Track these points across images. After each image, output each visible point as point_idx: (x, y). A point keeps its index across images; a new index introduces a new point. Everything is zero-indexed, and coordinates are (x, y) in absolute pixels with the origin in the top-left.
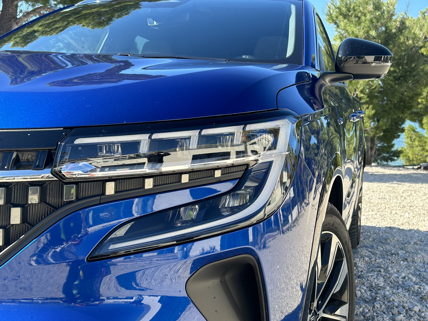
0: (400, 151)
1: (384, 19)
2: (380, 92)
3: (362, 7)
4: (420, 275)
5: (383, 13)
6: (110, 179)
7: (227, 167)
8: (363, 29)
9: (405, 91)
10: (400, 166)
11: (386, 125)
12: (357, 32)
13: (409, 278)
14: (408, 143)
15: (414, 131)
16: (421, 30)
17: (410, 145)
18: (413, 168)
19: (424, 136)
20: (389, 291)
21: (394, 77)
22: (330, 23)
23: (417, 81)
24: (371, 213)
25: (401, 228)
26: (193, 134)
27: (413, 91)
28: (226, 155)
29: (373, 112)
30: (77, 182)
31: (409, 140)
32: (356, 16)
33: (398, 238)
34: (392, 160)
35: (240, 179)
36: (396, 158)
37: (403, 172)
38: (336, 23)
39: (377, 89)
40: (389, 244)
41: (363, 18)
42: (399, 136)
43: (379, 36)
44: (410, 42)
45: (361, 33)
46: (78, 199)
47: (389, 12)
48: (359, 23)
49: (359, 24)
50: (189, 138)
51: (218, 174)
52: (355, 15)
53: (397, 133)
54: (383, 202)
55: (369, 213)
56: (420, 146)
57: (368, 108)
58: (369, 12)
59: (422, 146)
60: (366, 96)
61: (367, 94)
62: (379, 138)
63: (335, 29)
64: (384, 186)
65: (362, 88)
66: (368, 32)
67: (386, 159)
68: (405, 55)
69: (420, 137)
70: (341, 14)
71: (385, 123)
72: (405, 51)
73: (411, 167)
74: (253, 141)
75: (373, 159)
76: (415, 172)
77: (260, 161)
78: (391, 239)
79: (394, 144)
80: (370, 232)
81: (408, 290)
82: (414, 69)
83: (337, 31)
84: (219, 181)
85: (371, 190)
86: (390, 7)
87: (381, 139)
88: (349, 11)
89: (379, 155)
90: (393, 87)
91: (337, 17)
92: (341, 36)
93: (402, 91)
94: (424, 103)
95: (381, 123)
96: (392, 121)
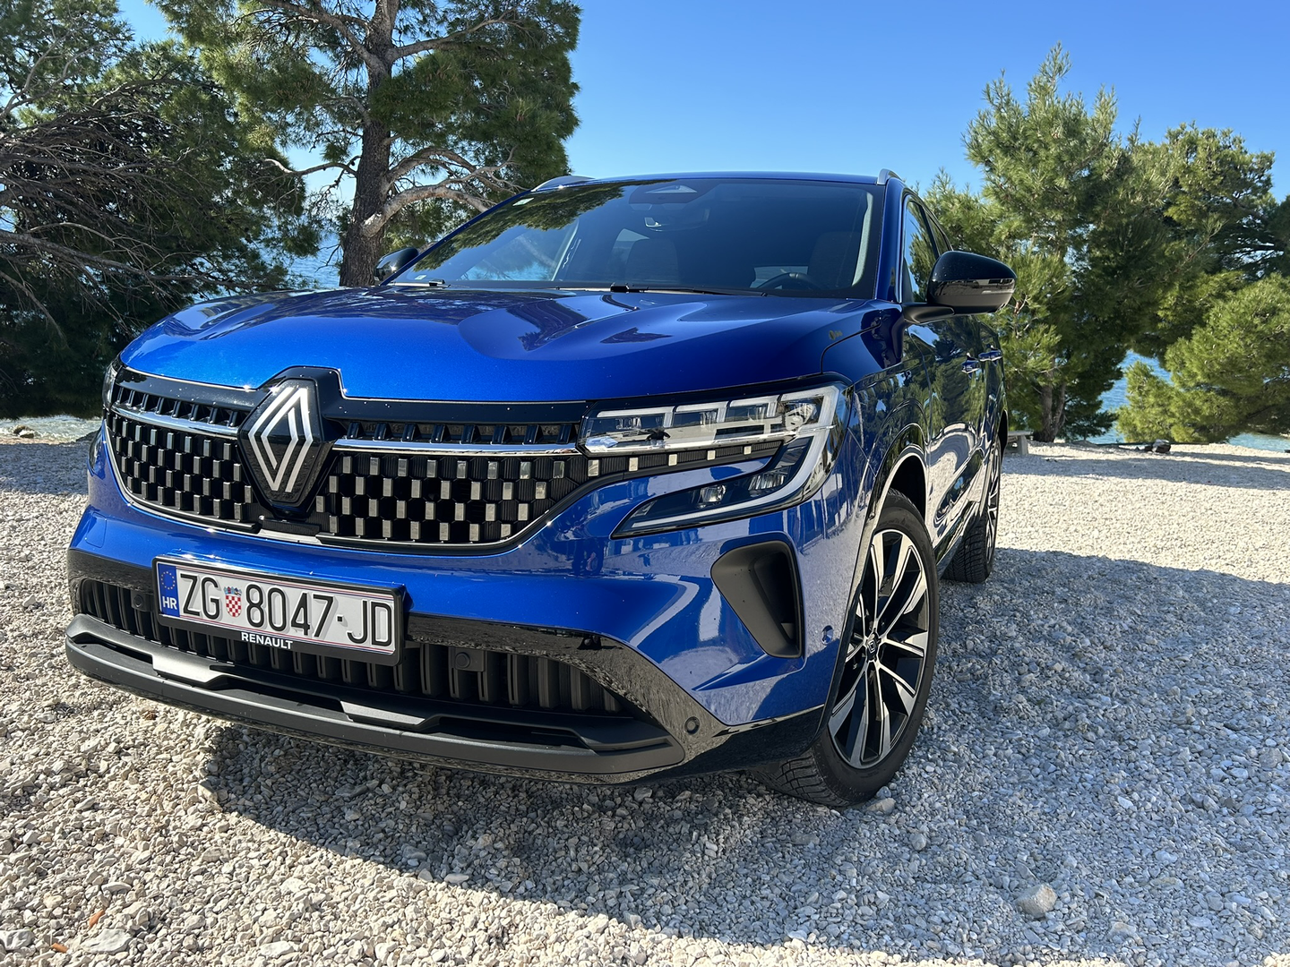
0: (1112, 415)
1: (1086, 154)
2: (1073, 298)
3: (1042, 133)
4: (1082, 623)
5: (1083, 142)
6: (634, 455)
7: (759, 443)
8: (1042, 174)
9: (1126, 297)
10: (1110, 446)
11: (1083, 365)
12: (1029, 181)
13: (1061, 627)
14: (1133, 399)
15: (1147, 375)
16: (1163, 174)
17: (1137, 402)
18: (1137, 450)
19: (1167, 386)
20: (1021, 643)
21: (1105, 269)
22: (978, 163)
23: (1151, 277)
24: (1030, 528)
25: (1075, 554)
26: (721, 406)
27: (1141, 296)
28: (760, 429)
29: (1058, 338)
30: (600, 457)
31: (1135, 394)
32: (1029, 149)
33: (1062, 568)
34: (1095, 433)
35: (773, 456)
36: (1103, 430)
37: (1115, 456)
38: (988, 163)
39: (1067, 294)
40: (1043, 577)
41: (1042, 153)
42: (1110, 386)
43: (1074, 187)
44: (1139, 199)
45: (1038, 183)
46: (601, 475)
47: (1095, 140)
48: (1034, 163)
49: (1035, 166)
50: (716, 410)
51: (748, 451)
52: (1027, 147)
53: (1106, 381)
54: (1056, 510)
55: (1024, 530)
56: (1159, 406)
57: (1046, 331)
58: (1055, 141)
59: (1163, 405)
60: (1044, 308)
61: (1047, 303)
62: (1071, 390)
63: (985, 175)
64: (1067, 483)
65: (1035, 292)
66: (1051, 180)
67: (1084, 432)
68: (1128, 225)
69: (1159, 388)
70: (999, 144)
71: (1083, 358)
72: (1128, 216)
73: (1134, 447)
74: (792, 412)
75: (1057, 431)
76: (1139, 456)
77: (798, 437)
78: (1049, 570)
79: (1101, 402)
80: (1014, 559)
81: (1055, 644)
82: (1146, 251)
83: (989, 179)
84: (749, 459)
85: (1039, 490)
86: (1099, 130)
87: (1073, 391)
88: (1016, 139)
89: (1068, 423)
90: (1100, 289)
91: (990, 151)
92: (998, 190)
93: (1119, 297)
94: (1171, 318)
95: (1074, 359)
96: (1096, 356)
